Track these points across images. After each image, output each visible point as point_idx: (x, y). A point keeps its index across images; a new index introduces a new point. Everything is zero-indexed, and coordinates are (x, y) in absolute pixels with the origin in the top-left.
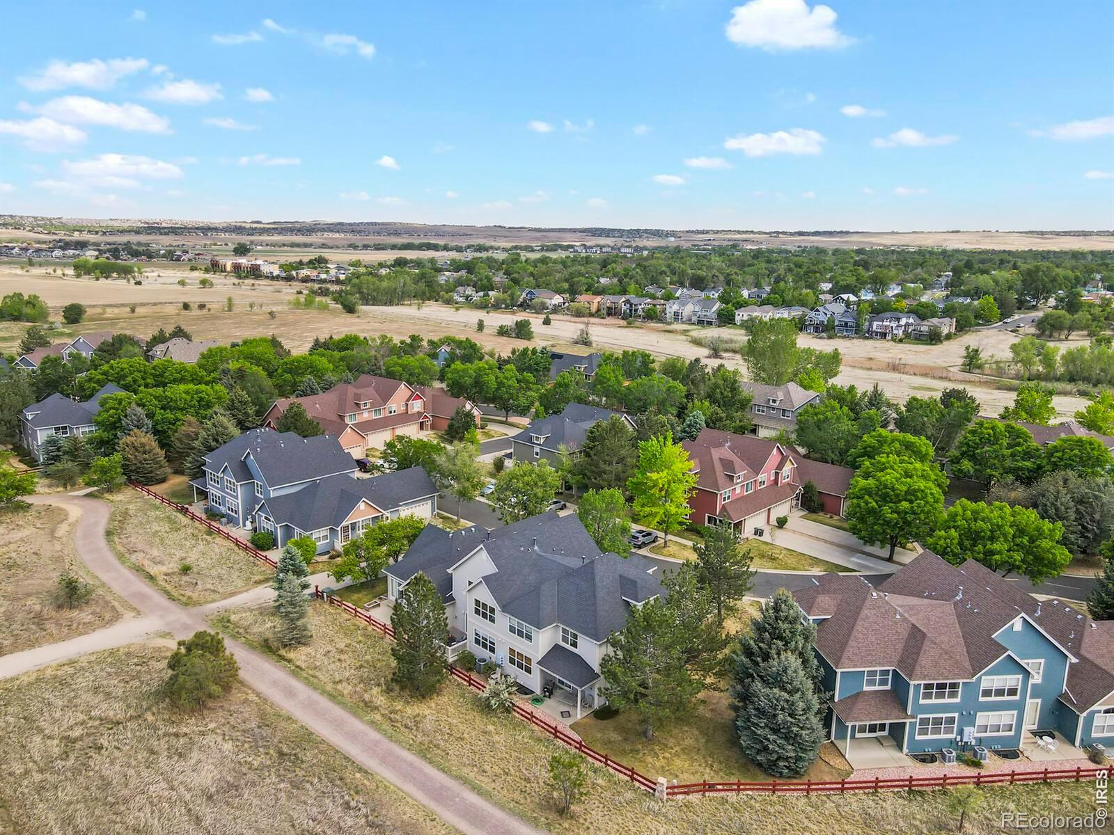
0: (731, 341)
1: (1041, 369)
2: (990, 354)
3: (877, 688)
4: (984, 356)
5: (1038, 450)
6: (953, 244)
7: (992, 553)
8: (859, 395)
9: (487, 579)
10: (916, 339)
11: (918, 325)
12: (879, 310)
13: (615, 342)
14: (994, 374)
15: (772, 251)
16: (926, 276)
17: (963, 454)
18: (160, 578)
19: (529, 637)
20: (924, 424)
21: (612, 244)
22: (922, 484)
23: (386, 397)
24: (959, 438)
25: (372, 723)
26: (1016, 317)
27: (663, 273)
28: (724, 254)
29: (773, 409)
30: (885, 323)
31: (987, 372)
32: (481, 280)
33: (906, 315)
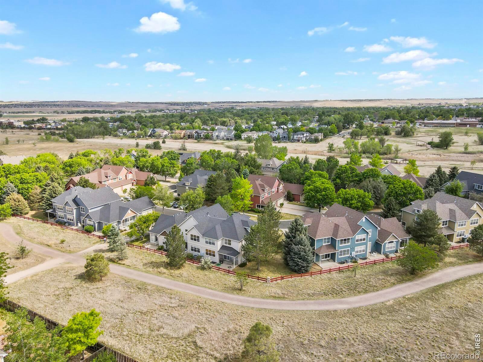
0: (242, 146)
1: (354, 150)
2: (336, 146)
3: (327, 244)
4: (335, 146)
5: (359, 174)
6: (316, 105)
7: (352, 204)
8: (300, 160)
9: (195, 226)
10: (310, 142)
11: (310, 136)
12: (296, 131)
13: (195, 148)
14: (339, 152)
15: (248, 110)
16: (309, 118)
17: (337, 177)
18: (53, 246)
19: (214, 244)
20: (323, 168)
21: (180, 109)
22: (328, 186)
23: (117, 173)
24: (335, 172)
25: (165, 277)
26: (343, 132)
27: (207, 120)
28: (229, 111)
29: (269, 168)
30: (299, 136)
31: (337, 152)
32: (129, 126)
33: (306, 133)
